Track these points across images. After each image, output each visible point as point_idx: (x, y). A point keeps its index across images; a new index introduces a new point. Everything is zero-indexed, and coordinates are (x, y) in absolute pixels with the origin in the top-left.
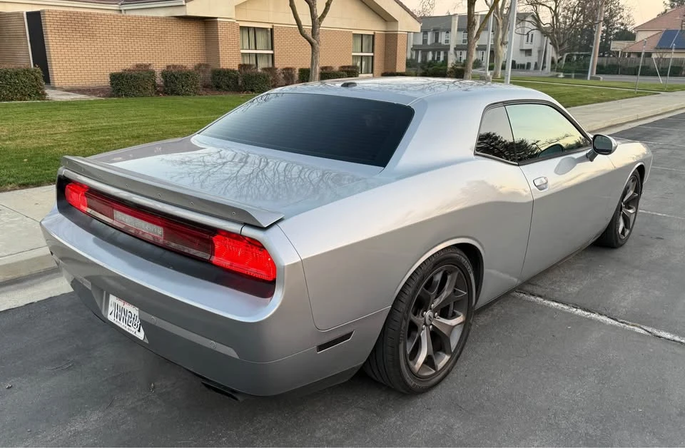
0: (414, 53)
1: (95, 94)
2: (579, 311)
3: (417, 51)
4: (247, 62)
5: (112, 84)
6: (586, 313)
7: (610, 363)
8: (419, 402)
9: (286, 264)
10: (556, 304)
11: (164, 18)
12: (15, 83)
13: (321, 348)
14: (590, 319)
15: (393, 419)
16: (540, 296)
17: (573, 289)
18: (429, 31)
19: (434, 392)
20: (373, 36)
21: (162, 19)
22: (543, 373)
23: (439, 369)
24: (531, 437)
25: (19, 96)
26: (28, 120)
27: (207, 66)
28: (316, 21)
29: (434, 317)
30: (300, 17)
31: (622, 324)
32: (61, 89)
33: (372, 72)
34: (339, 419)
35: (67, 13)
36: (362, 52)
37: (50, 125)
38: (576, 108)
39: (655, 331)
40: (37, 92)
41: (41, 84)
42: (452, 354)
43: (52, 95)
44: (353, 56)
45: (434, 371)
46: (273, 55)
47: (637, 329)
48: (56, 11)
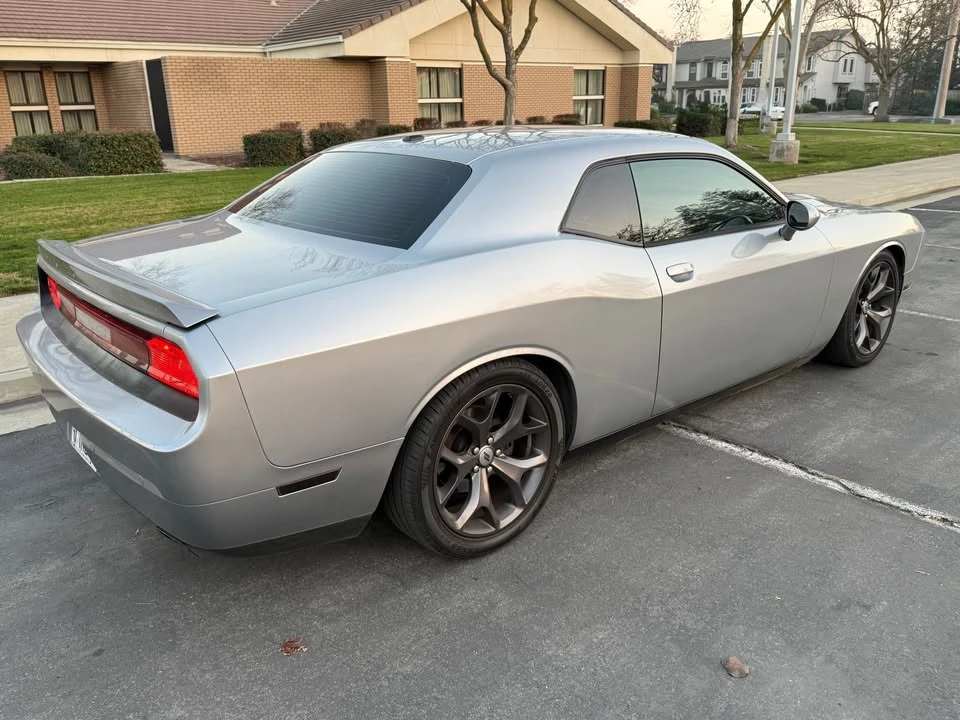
0: (677, 93)
1: (226, 164)
2: (756, 456)
3: (681, 90)
4: (427, 115)
5: (246, 150)
6: (764, 459)
7: (765, 530)
8: (468, 569)
9: (210, 377)
10: (724, 444)
11: (316, 60)
12: (124, 151)
13: (283, 490)
14: (766, 469)
15: (422, 591)
16: (707, 434)
17: (761, 424)
18: (699, 61)
19: (492, 558)
20: (604, 72)
21: (313, 61)
22: (659, 540)
23: (501, 527)
24: (599, 626)
25: (129, 168)
26: (129, 198)
27: (372, 122)
28: (512, 56)
29: (495, 454)
30: (489, 50)
31: (810, 476)
32: (187, 157)
33: (602, 122)
34: (350, 587)
35: (193, 59)
36: (587, 94)
37: (151, 203)
38: (891, 165)
39: (859, 489)
40: (152, 163)
41: (156, 153)
42: (526, 508)
43: (171, 164)
44: (575, 100)
45: (494, 529)
46: (462, 104)
47: (832, 485)
48: (179, 58)
